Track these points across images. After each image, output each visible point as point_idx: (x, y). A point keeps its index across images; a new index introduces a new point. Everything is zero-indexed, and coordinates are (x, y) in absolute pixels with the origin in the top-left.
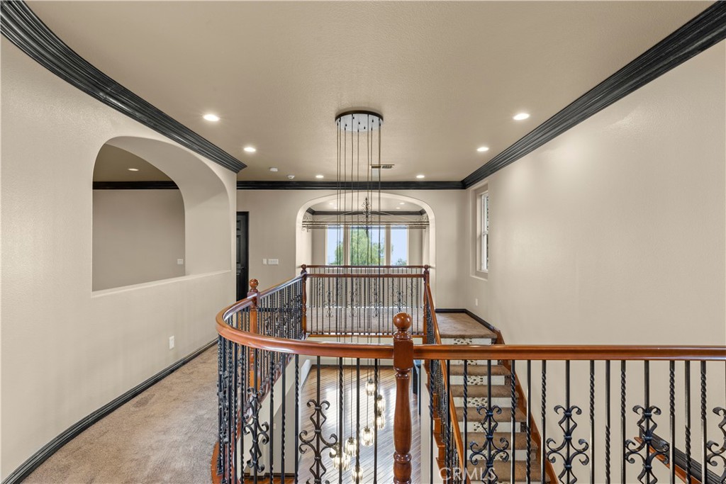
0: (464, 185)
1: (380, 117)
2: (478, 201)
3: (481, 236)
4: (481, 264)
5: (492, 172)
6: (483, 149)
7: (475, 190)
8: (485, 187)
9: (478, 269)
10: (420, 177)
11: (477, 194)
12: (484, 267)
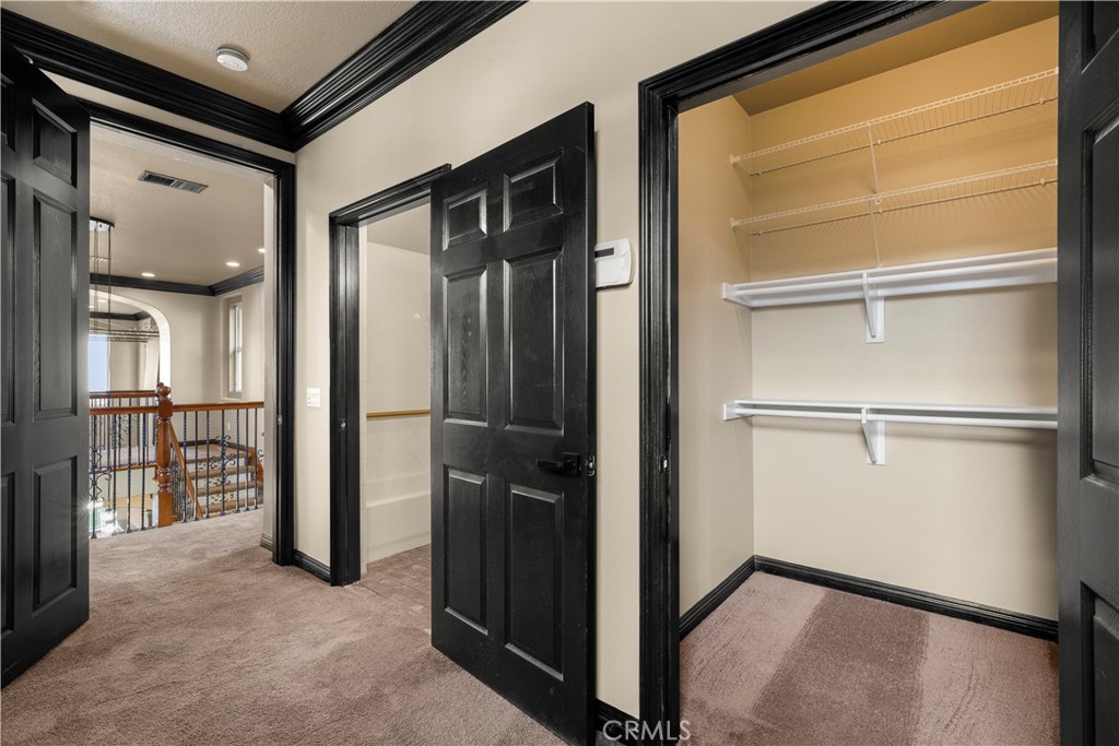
0: (212, 291)
1: (111, 224)
2: (231, 313)
3: (234, 352)
4: (235, 384)
5: (246, 284)
6: (233, 264)
7: (228, 299)
8: (239, 299)
9: (231, 390)
10: (148, 275)
11: (231, 304)
12: (239, 388)
